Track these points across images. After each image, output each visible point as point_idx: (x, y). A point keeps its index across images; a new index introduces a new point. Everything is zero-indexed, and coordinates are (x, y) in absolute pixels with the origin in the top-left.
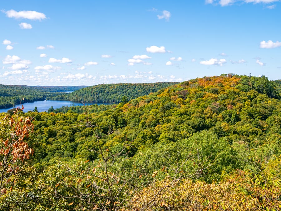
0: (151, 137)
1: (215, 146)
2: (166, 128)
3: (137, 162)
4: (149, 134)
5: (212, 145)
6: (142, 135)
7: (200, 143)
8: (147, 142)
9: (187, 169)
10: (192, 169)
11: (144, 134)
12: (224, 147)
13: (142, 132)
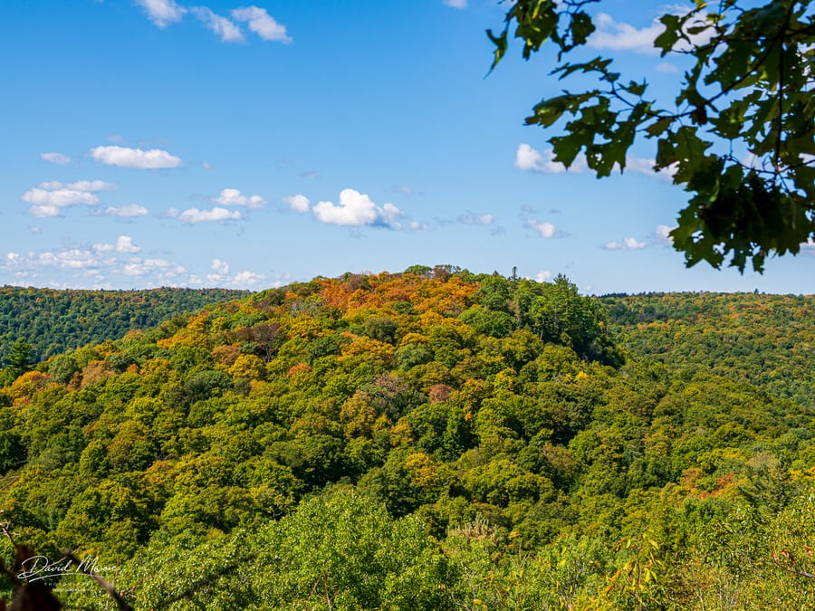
0: (130, 510)
2: (189, 473)
4: (120, 496)
6: (90, 503)
7: (326, 540)
8: (110, 532)
11: (99, 496)
12: (414, 554)
13: (90, 490)
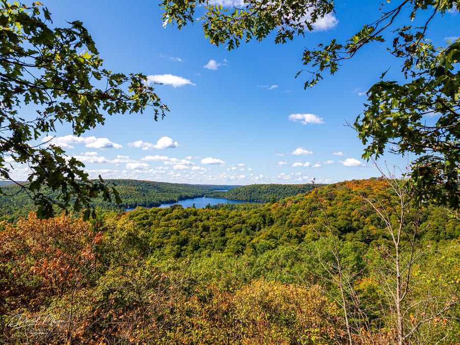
0: (297, 237)
2: (311, 228)
4: (294, 233)
6: (287, 234)
8: (292, 241)
11: (289, 233)
13: (287, 231)
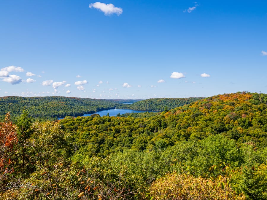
0: (184, 136)
1: (225, 147)
2: (195, 130)
3: (164, 156)
4: (183, 133)
5: (223, 146)
6: (178, 134)
7: (214, 144)
8: (181, 139)
9: (198, 164)
10: (202, 164)
11: (179, 133)
13: (177, 132)
